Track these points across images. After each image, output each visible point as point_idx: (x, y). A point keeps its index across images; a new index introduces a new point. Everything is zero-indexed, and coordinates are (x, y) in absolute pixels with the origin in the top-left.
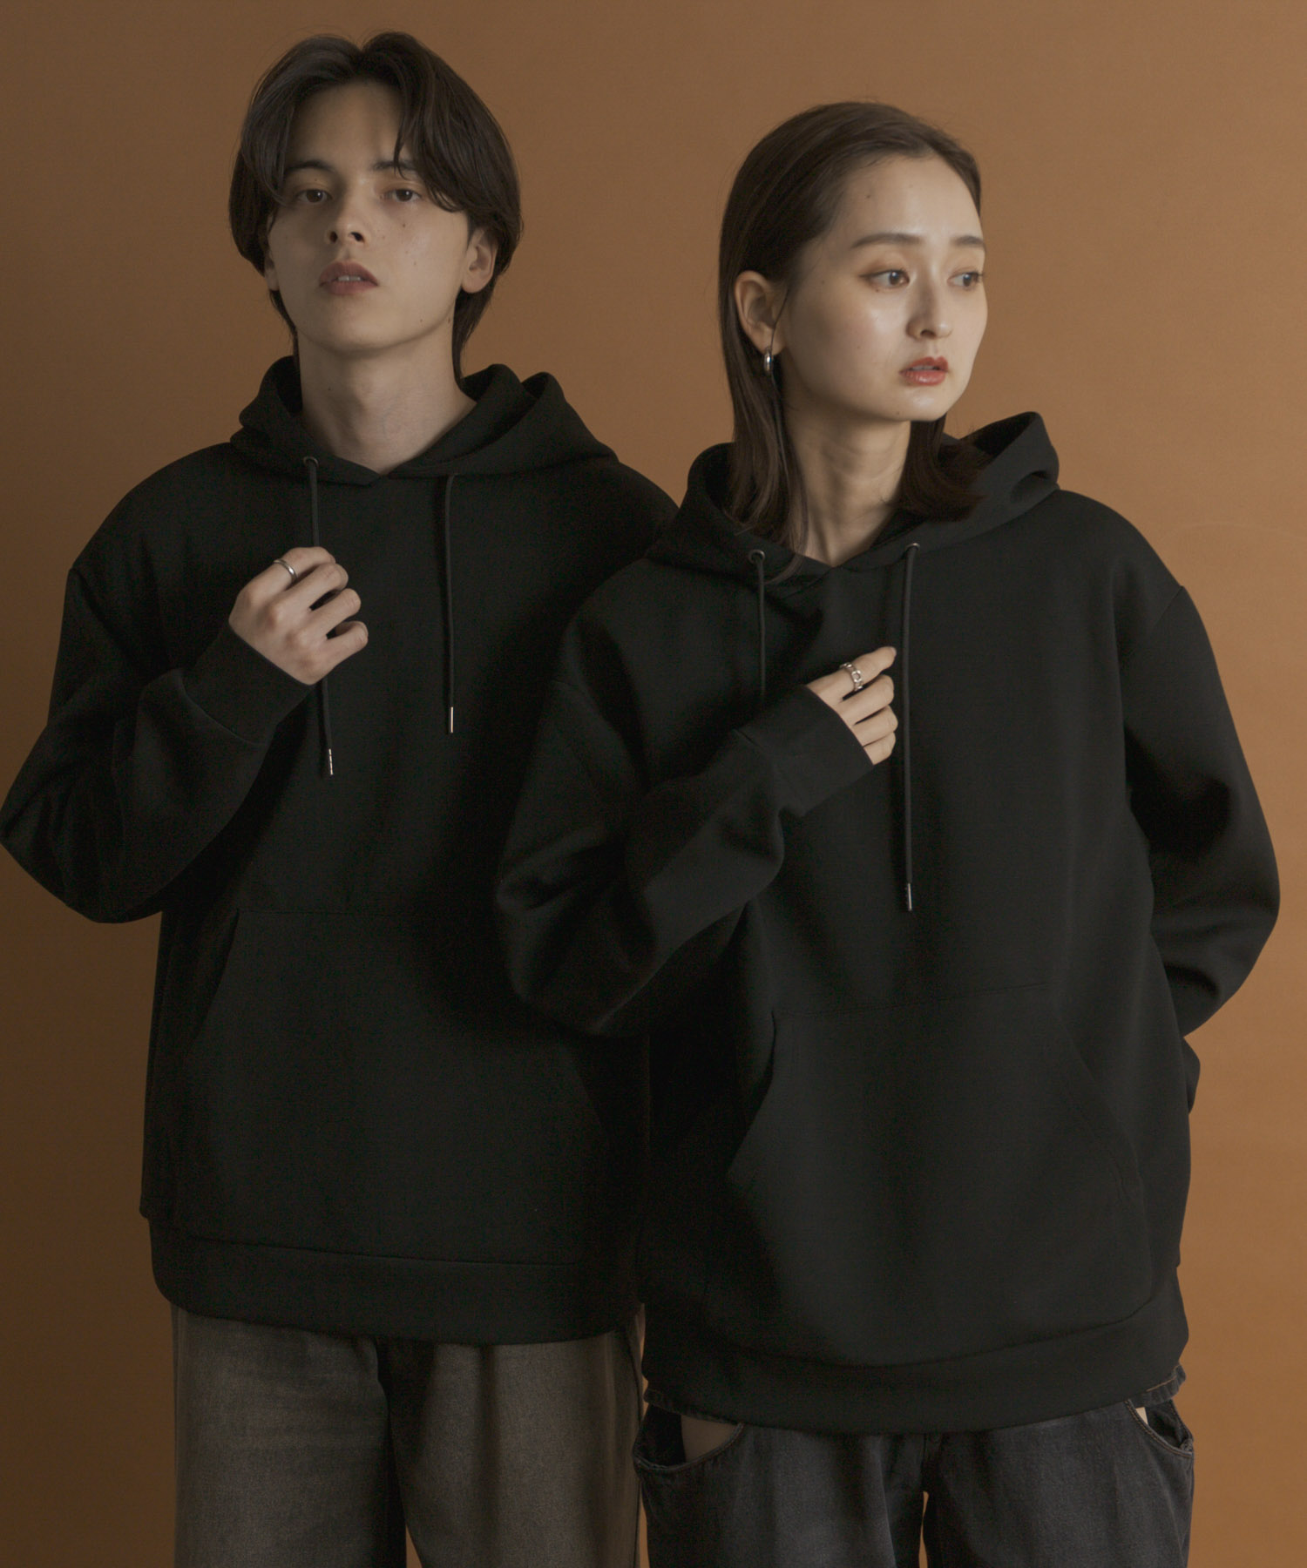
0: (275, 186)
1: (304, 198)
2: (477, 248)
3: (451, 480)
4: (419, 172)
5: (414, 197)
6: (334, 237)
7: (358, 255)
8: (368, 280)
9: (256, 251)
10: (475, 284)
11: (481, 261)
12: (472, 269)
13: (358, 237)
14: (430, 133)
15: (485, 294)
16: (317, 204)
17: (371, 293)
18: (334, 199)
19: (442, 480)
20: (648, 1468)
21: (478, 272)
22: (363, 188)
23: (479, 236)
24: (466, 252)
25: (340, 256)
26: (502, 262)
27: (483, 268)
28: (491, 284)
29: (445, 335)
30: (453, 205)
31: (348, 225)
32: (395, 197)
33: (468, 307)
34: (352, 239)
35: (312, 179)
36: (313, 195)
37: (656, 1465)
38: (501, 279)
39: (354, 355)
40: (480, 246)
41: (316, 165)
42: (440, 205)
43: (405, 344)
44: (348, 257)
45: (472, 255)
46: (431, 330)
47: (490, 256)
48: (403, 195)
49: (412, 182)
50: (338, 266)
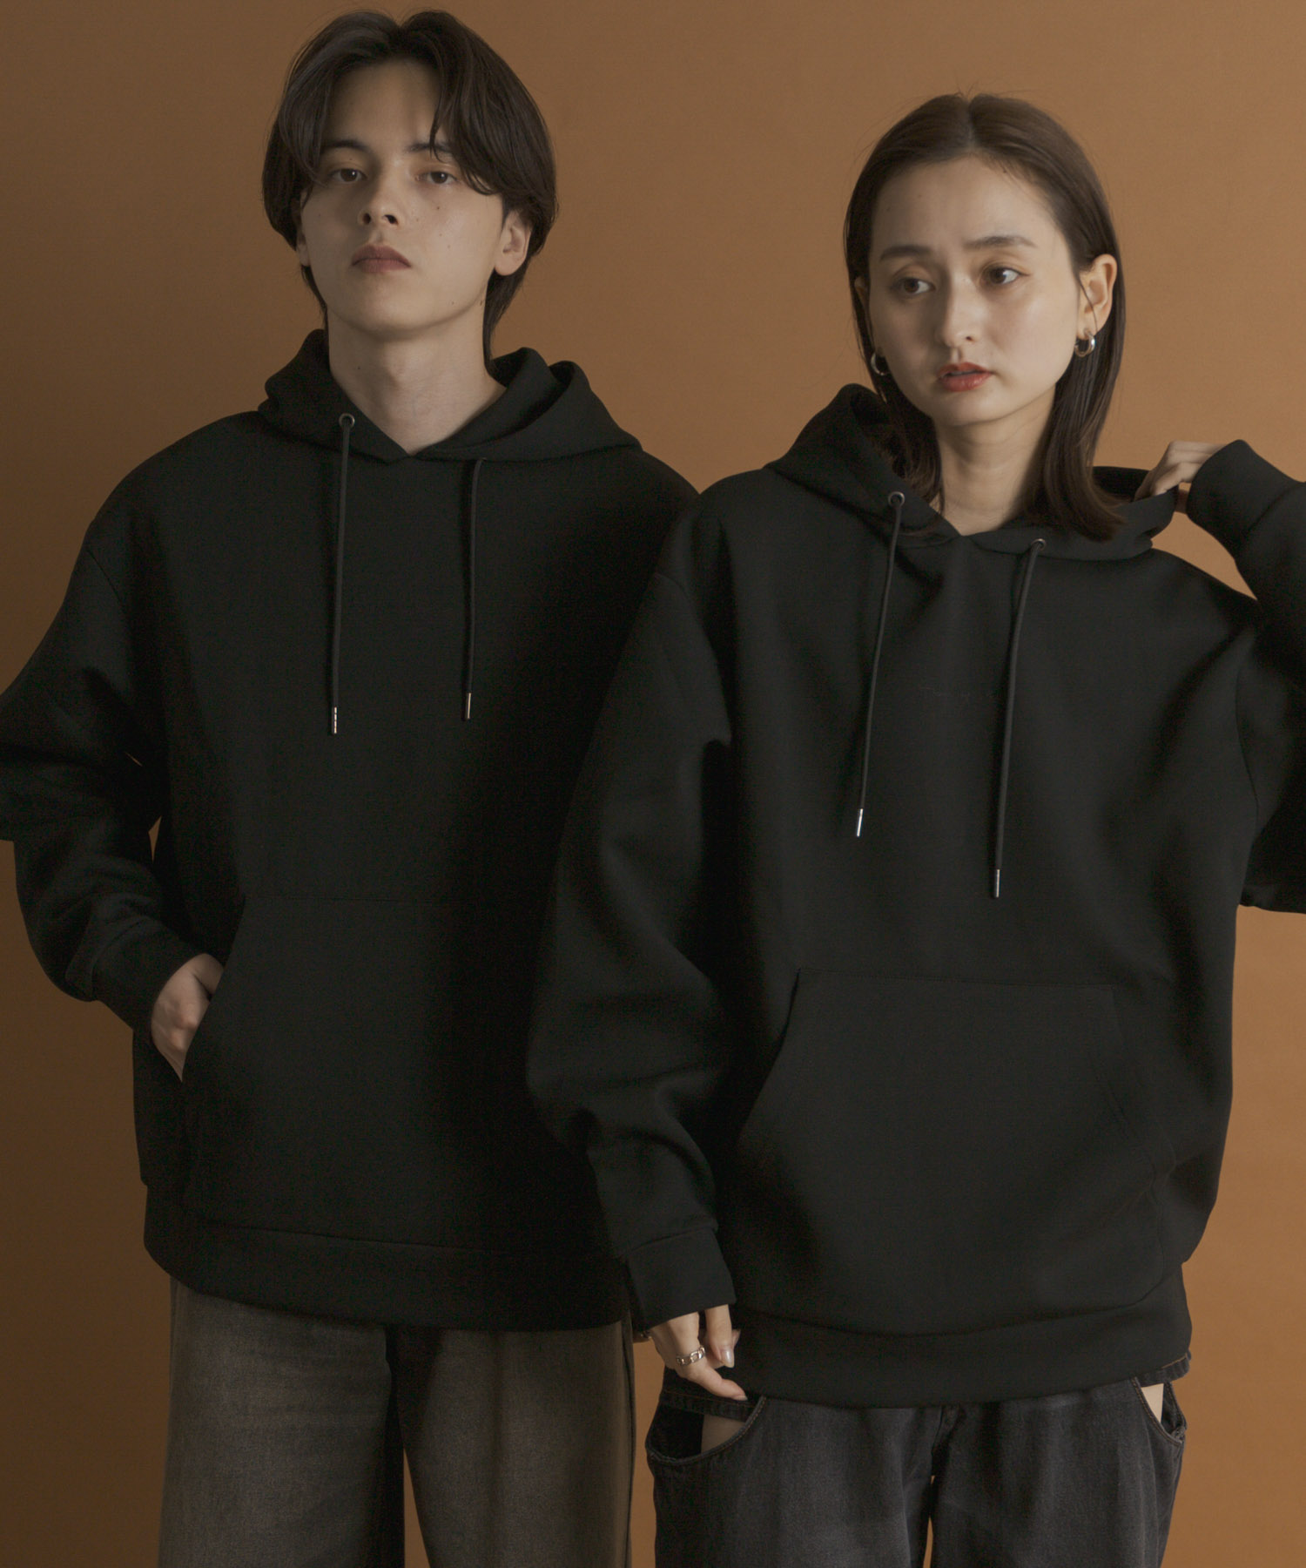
0: (311, 163)
1: (339, 176)
2: (511, 230)
3: (479, 463)
4: (454, 155)
5: (449, 180)
6: (368, 218)
7: (391, 239)
8: (404, 263)
9: (289, 226)
10: (508, 266)
11: (515, 242)
12: (505, 251)
13: (392, 219)
14: (466, 117)
15: (519, 275)
16: (350, 183)
17: (403, 274)
18: (369, 179)
19: (470, 465)
20: (659, 1460)
21: (513, 254)
22: (398, 169)
23: (513, 218)
24: (502, 231)
25: (373, 240)
26: (536, 244)
27: (516, 251)
28: (524, 266)
29: (477, 316)
30: (488, 188)
31: (382, 207)
32: (430, 179)
33: (499, 289)
34: (386, 222)
35: (347, 159)
36: (348, 174)
37: (668, 1457)
38: (534, 260)
39: (386, 335)
40: (514, 228)
41: (353, 145)
42: (474, 188)
43: (435, 326)
44: (381, 239)
45: (507, 237)
46: (462, 312)
47: (524, 237)
48: (439, 177)
49: (448, 165)
50: (371, 249)
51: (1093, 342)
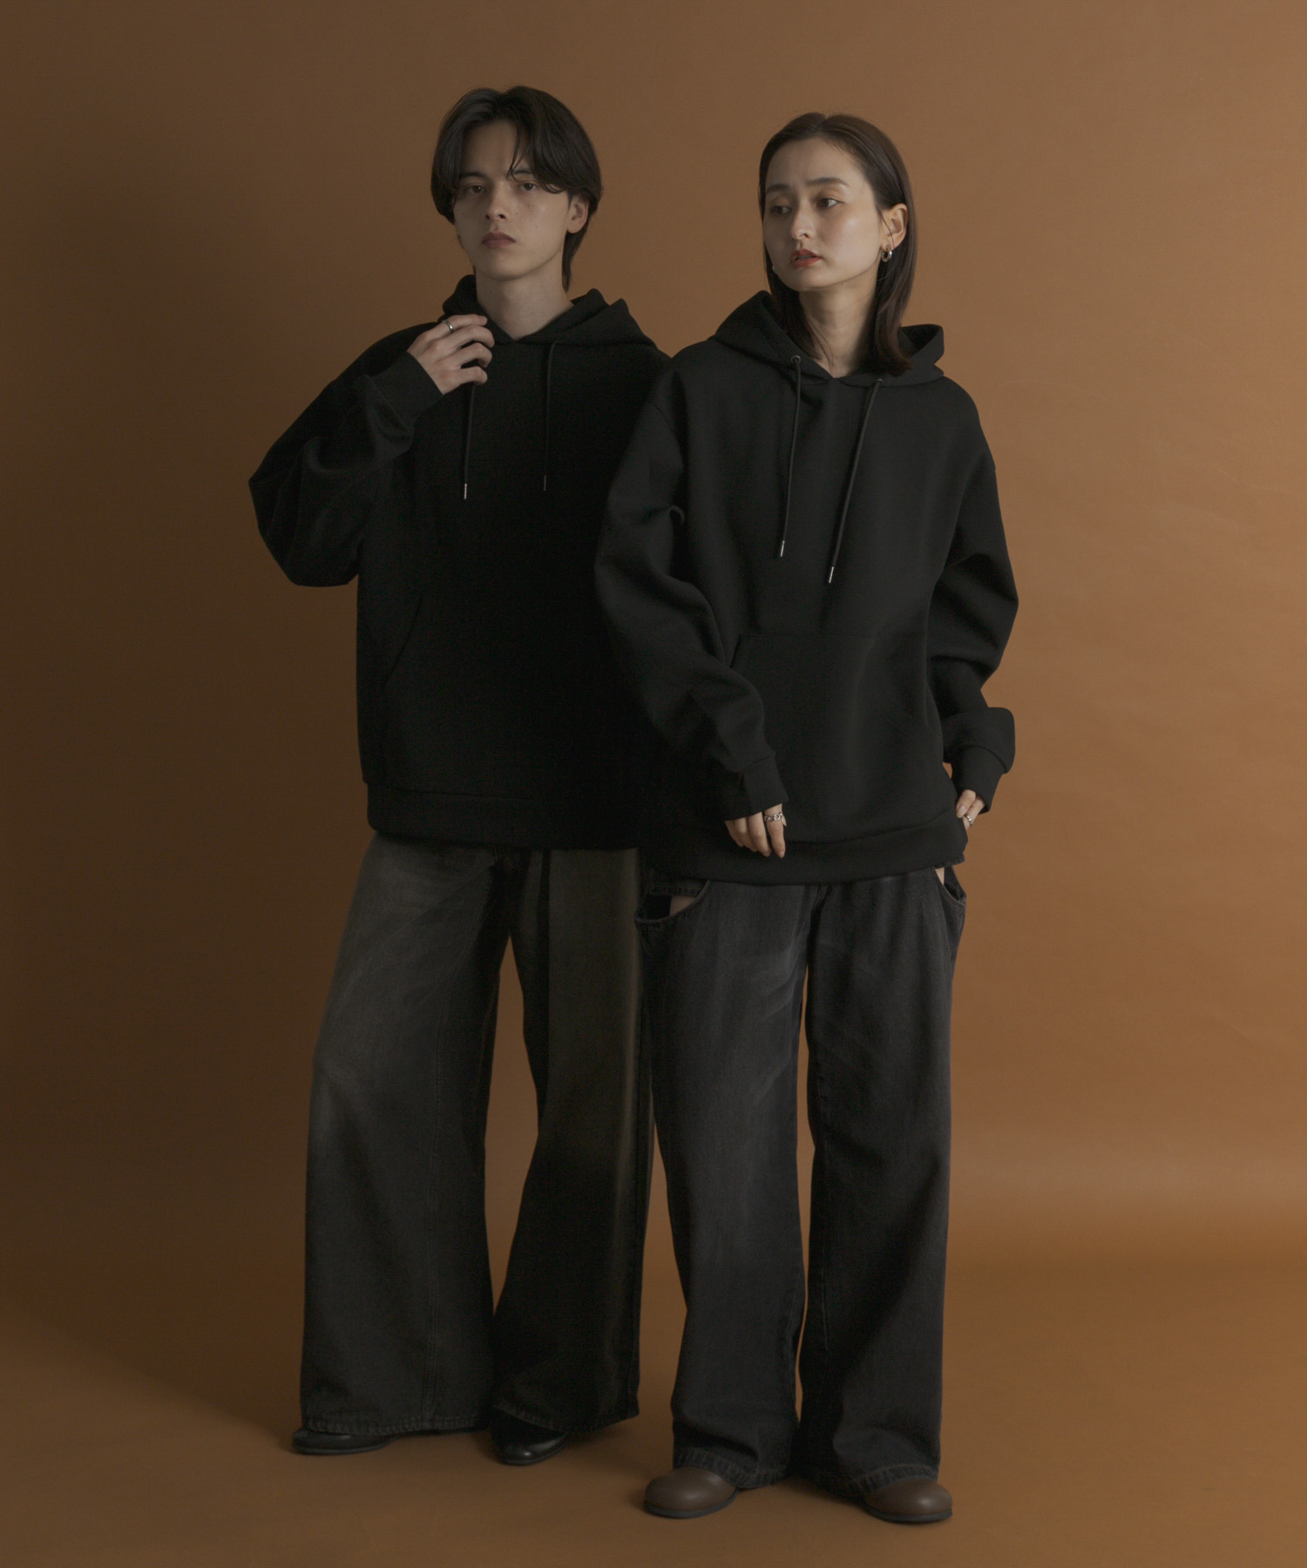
1: (471, 191)
2: (576, 206)
3: (554, 344)
4: (535, 174)
5: (534, 187)
6: (488, 217)
7: (503, 228)
8: (511, 240)
9: (450, 217)
10: (575, 227)
11: (579, 211)
12: (573, 218)
13: (502, 216)
15: (583, 231)
16: (478, 194)
17: (512, 246)
18: (486, 192)
20: (644, 922)
21: (578, 220)
22: (503, 189)
23: (575, 201)
24: (569, 208)
25: (492, 229)
26: (593, 208)
27: (580, 217)
28: (587, 224)
29: (558, 260)
30: (558, 189)
31: (496, 211)
32: (523, 188)
33: (572, 242)
34: (499, 218)
35: (474, 181)
36: (476, 188)
37: (650, 920)
38: (593, 220)
40: (578, 203)
41: (476, 174)
42: (548, 190)
43: (534, 271)
44: (497, 229)
45: (573, 211)
46: (551, 259)
47: (584, 208)
48: (528, 187)
49: (531, 179)
50: (491, 234)
51: (891, 253)
